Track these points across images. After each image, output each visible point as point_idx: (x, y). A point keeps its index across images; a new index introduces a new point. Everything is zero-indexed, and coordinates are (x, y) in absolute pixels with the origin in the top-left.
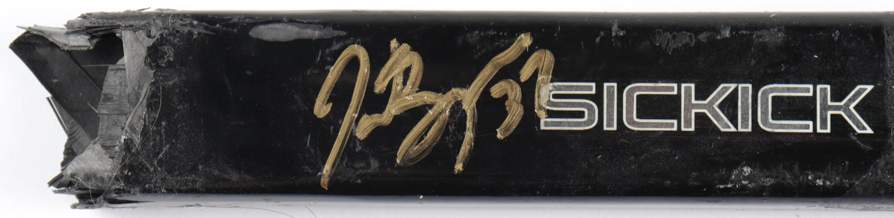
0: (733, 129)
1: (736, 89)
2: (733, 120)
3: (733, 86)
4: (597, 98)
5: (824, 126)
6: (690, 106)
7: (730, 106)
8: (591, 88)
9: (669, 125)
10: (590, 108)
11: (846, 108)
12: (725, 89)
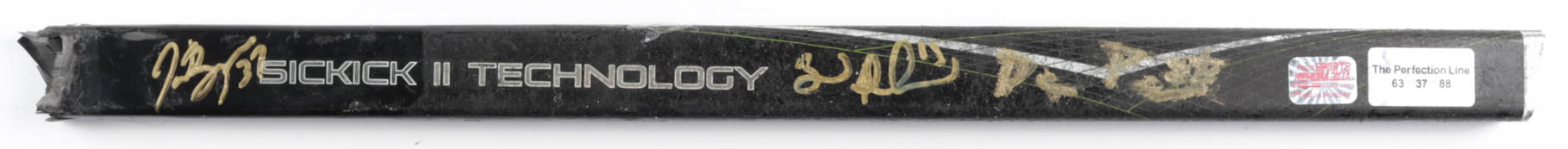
0: (350, 83)
1: (352, 66)
2: (351, 78)
3: (350, 62)
4: (287, 68)
5: (393, 82)
6: (330, 72)
7: (349, 72)
8: (284, 63)
9: (321, 81)
10: (283, 73)
11: (404, 73)
12: (347, 64)
